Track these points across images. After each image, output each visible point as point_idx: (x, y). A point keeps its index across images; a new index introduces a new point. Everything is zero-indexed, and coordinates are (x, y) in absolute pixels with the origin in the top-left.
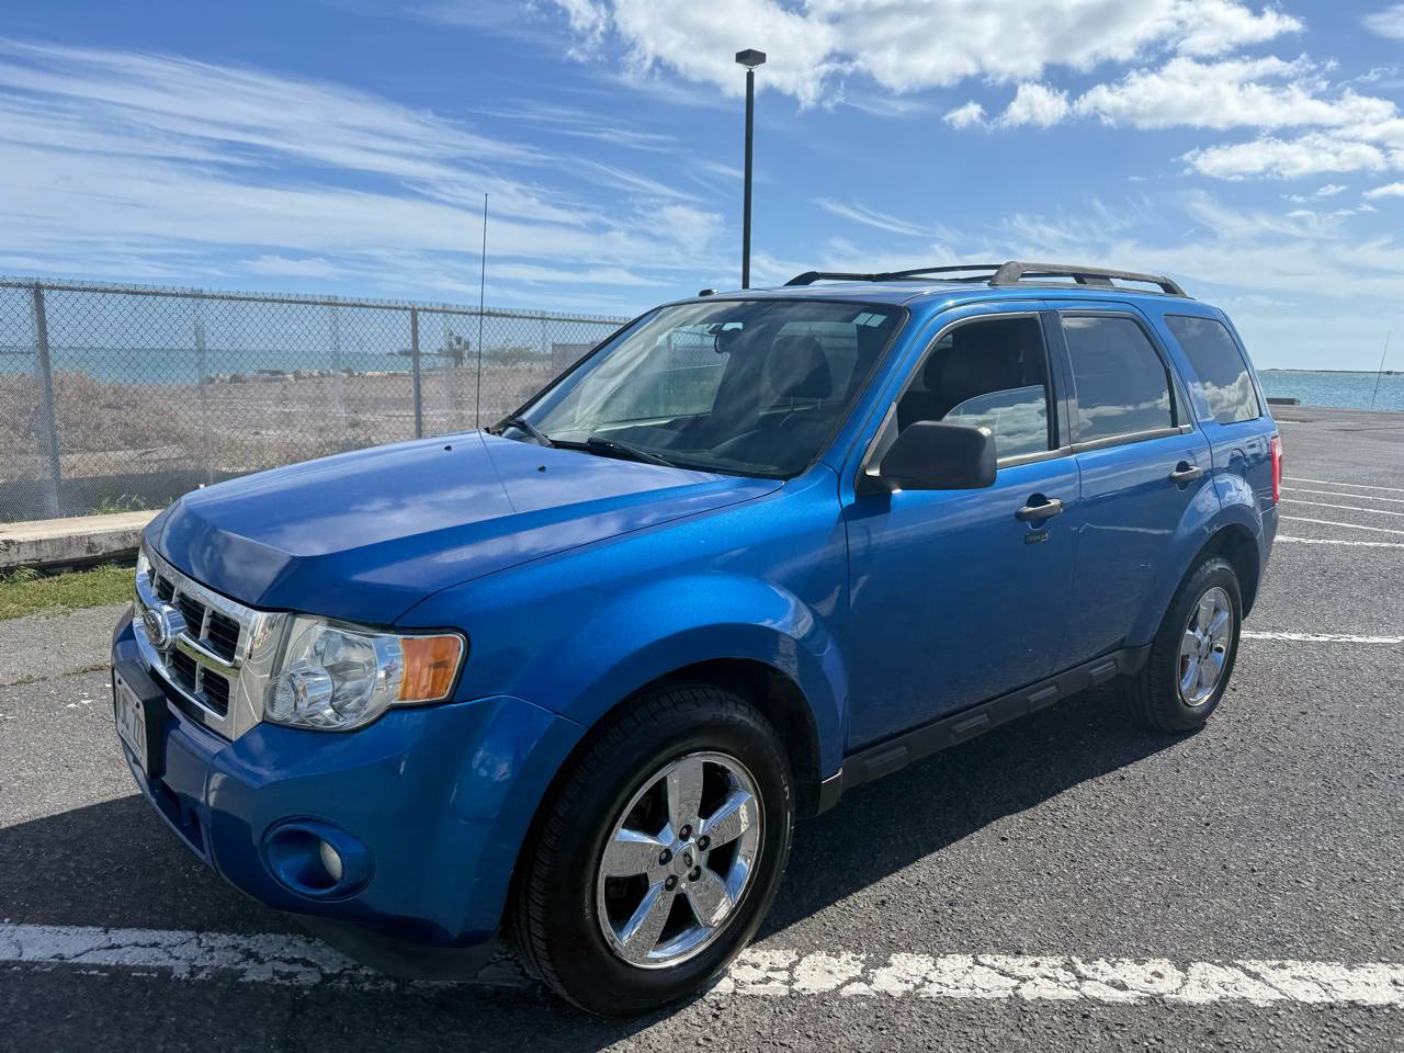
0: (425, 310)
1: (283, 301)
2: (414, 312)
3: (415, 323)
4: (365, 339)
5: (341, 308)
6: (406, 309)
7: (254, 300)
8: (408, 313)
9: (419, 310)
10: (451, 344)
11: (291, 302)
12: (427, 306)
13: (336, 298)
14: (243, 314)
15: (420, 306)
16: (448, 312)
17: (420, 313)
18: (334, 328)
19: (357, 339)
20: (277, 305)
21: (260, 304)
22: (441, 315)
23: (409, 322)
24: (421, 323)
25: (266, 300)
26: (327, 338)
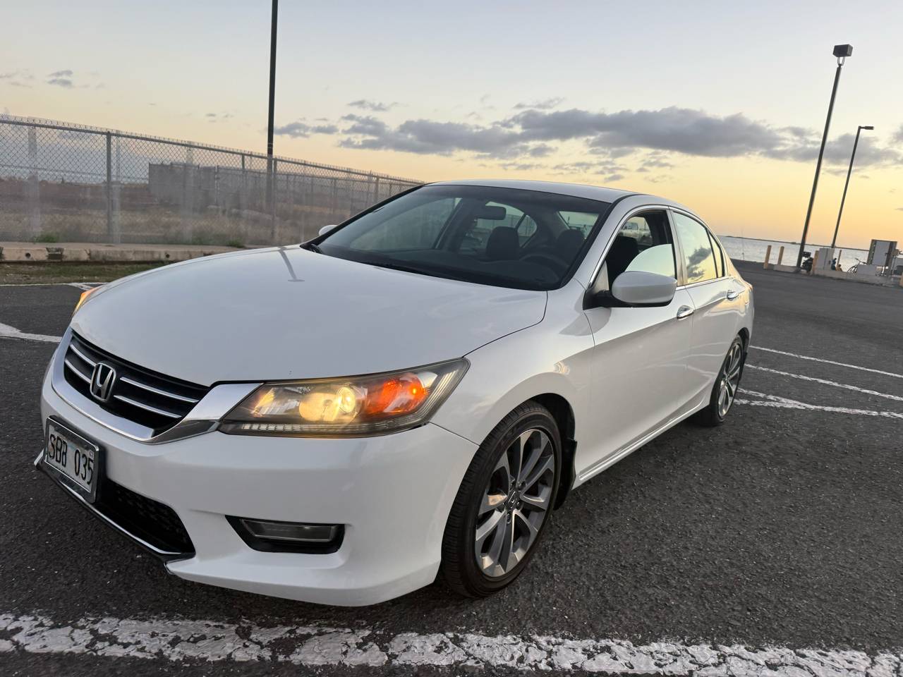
8: (105, 136)
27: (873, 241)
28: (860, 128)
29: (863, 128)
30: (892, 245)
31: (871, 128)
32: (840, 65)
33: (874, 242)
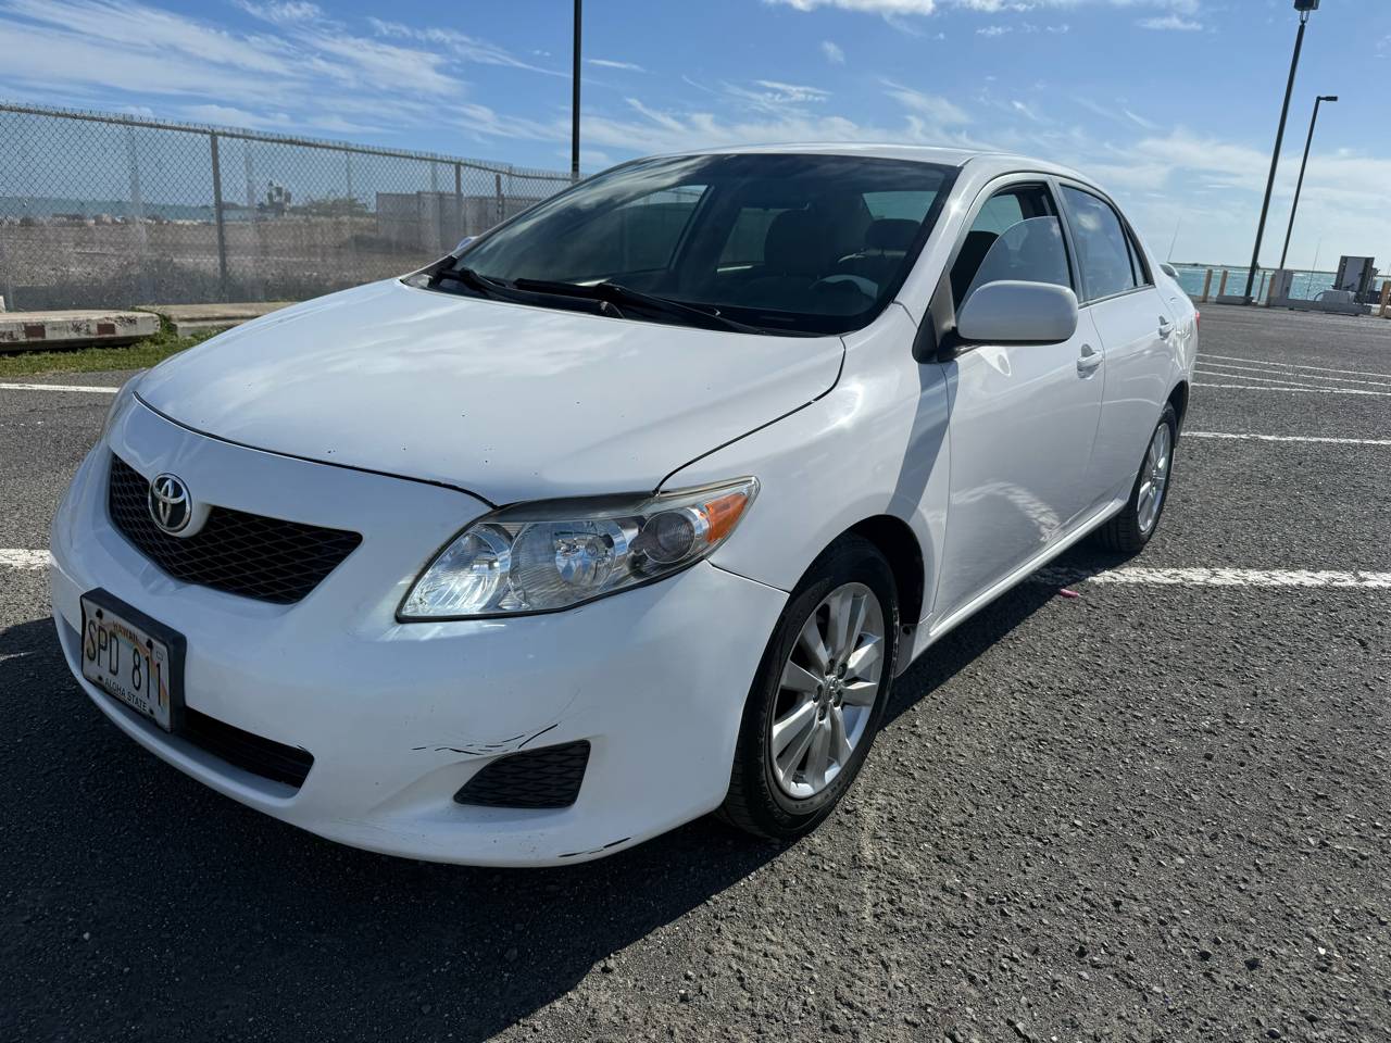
0: (225, 135)
1: (75, 117)
2: (214, 136)
3: (215, 147)
4: (164, 161)
5: (137, 128)
6: (205, 132)
7: (46, 114)
8: (207, 137)
9: (219, 134)
10: (270, 196)
11: (85, 118)
12: (227, 131)
13: (132, 117)
14: (34, 128)
15: (219, 130)
16: (249, 138)
17: (220, 138)
18: (131, 148)
19: (156, 160)
20: (70, 121)
21: (52, 119)
22: (242, 141)
23: (208, 146)
24: (221, 148)
25: (58, 115)
26: (125, 157)
27: (1342, 257)
28: (1319, 99)
29: (1323, 99)
30: (1369, 261)
31: (1335, 99)
32: (1303, 22)
33: (1344, 260)
